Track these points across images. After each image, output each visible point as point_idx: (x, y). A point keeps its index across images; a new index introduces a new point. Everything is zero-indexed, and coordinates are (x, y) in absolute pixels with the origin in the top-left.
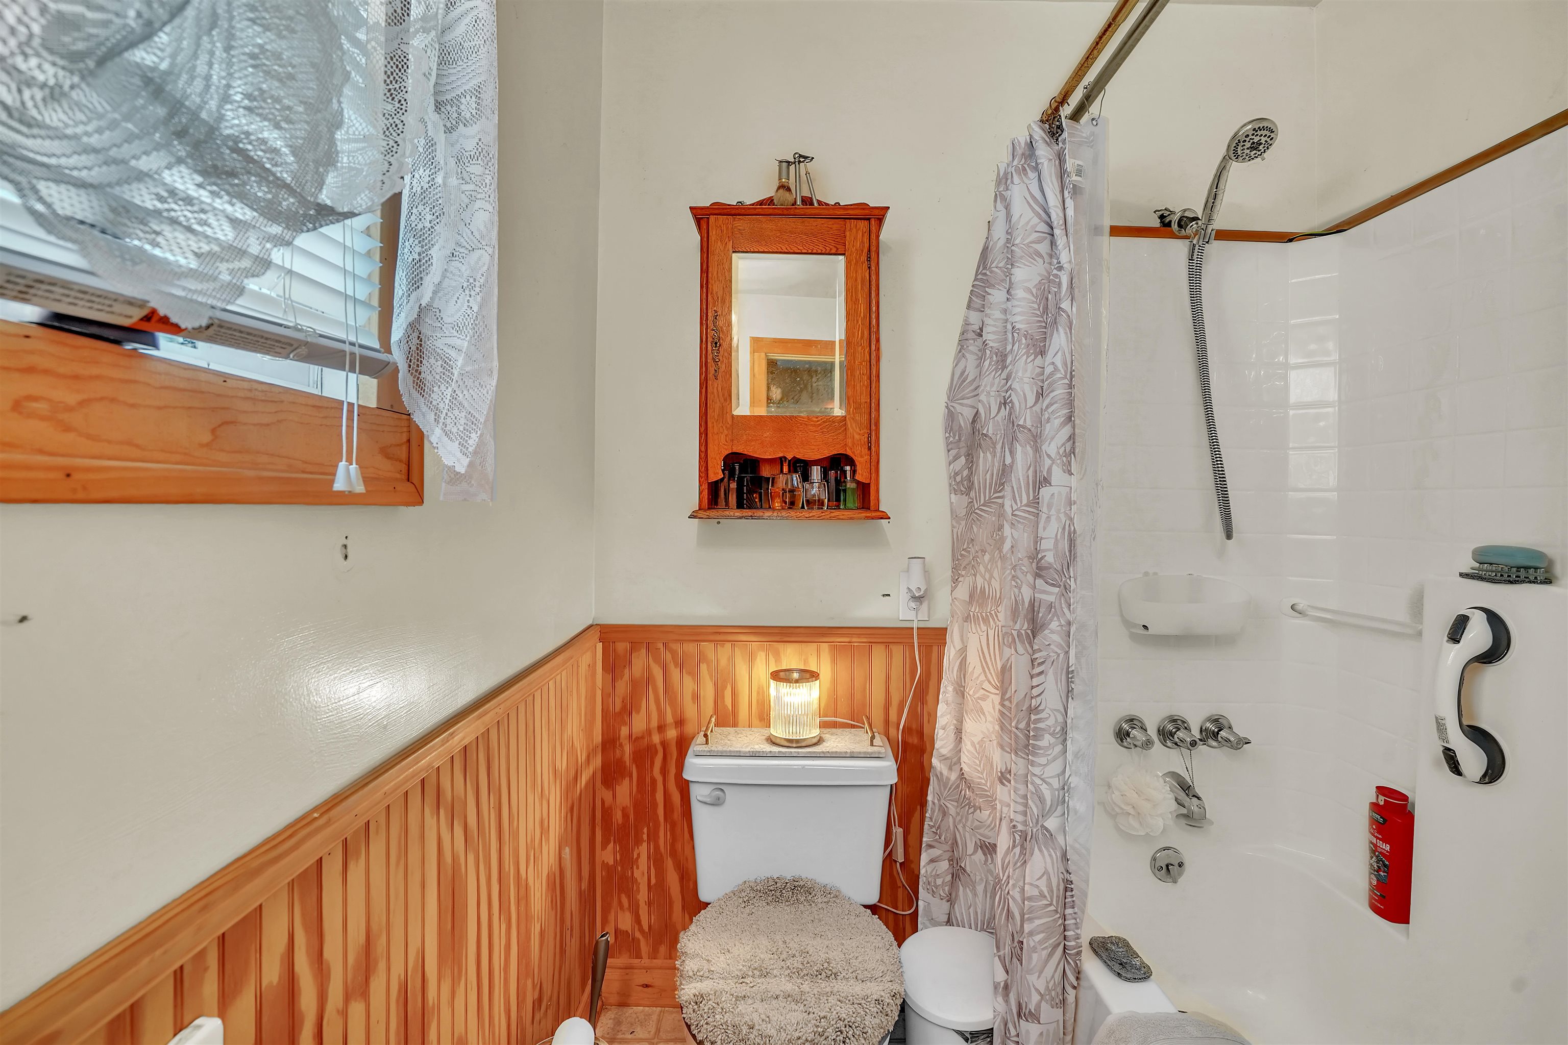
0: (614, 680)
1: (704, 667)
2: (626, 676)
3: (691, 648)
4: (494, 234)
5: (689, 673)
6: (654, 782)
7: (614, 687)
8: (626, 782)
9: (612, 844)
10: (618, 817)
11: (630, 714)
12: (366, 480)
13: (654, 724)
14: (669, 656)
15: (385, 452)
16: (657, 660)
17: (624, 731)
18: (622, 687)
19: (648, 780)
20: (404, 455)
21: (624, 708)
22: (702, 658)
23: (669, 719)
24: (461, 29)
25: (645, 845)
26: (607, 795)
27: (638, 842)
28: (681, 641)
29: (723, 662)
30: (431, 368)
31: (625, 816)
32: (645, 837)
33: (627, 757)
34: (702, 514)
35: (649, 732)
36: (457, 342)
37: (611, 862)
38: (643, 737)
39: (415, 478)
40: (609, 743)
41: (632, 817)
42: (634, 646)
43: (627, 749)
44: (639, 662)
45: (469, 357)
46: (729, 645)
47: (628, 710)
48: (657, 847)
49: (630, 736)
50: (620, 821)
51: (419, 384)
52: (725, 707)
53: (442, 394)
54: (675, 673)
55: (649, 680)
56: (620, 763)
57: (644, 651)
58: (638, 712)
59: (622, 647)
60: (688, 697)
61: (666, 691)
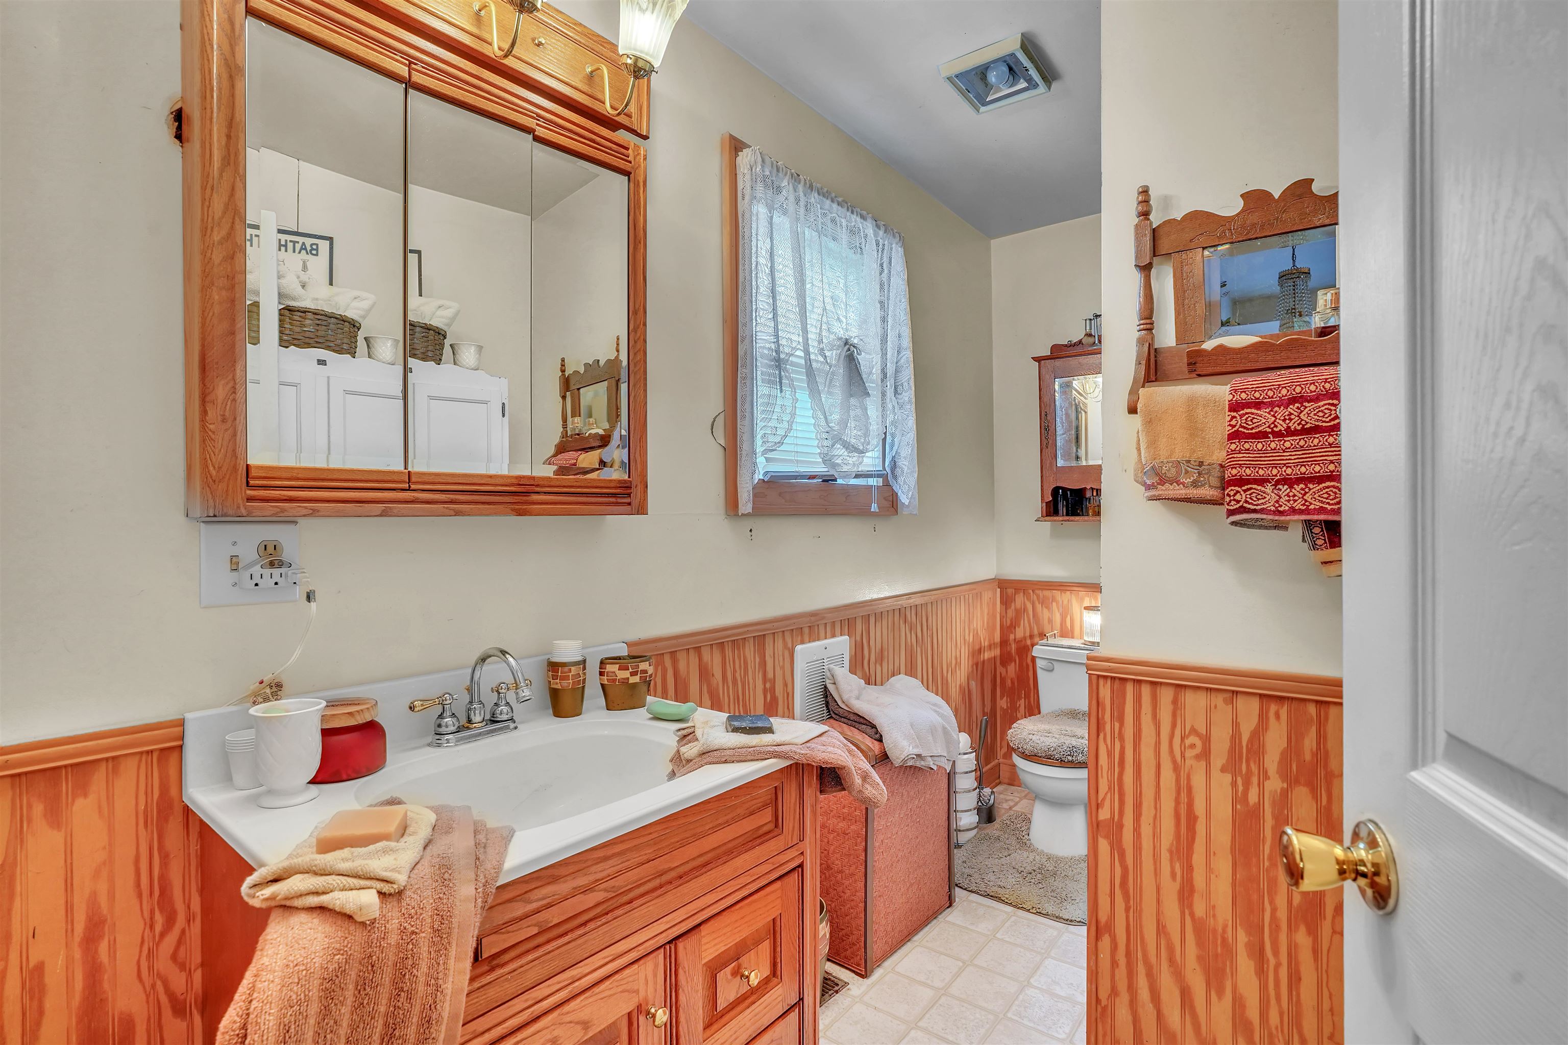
0: (1006, 609)
1: (1054, 604)
2: (1013, 607)
3: (1047, 593)
4: (915, 426)
5: (1046, 607)
6: (1028, 665)
7: (1006, 613)
8: (1013, 664)
9: (1005, 698)
10: (1009, 683)
11: (1015, 628)
12: (879, 508)
13: (1028, 634)
14: (1035, 597)
15: (885, 499)
16: (1029, 599)
17: (1012, 637)
18: (1011, 613)
19: (1025, 664)
20: (891, 499)
21: (1011, 624)
22: (1054, 599)
23: (1036, 632)
24: (902, 361)
25: (1023, 700)
26: (1003, 671)
27: (1020, 698)
28: (1042, 589)
29: (1065, 602)
30: (898, 471)
31: (1013, 683)
32: (1023, 696)
33: (1013, 651)
34: (1043, 519)
35: (1025, 638)
36: (904, 463)
37: (1005, 707)
38: (1022, 641)
39: (895, 506)
40: (1004, 642)
41: (1016, 684)
42: (1017, 590)
43: (1013, 646)
44: (1020, 599)
45: (908, 468)
46: (1068, 592)
47: (1013, 626)
48: (1029, 702)
49: (1015, 639)
50: (1010, 685)
51: (895, 477)
52: (1066, 627)
53: (901, 480)
54: (1039, 607)
55: (1025, 610)
56: (1009, 653)
57: (1022, 594)
58: (1019, 627)
59: (1010, 591)
60: (1046, 621)
61: (1034, 616)
